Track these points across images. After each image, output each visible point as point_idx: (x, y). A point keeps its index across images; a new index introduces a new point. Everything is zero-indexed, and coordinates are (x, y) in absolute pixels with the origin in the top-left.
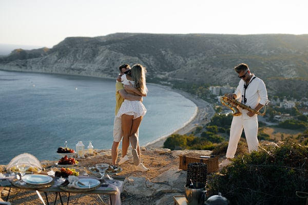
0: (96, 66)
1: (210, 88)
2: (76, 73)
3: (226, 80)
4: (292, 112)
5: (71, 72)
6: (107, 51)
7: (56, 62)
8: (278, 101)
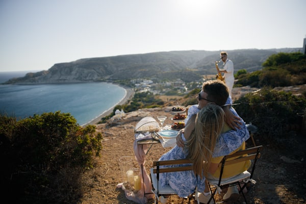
0: (73, 77)
1: (131, 81)
2: (62, 81)
3: (138, 76)
4: (170, 87)
5: (60, 82)
6: (77, 69)
7: (51, 77)
8: (164, 83)
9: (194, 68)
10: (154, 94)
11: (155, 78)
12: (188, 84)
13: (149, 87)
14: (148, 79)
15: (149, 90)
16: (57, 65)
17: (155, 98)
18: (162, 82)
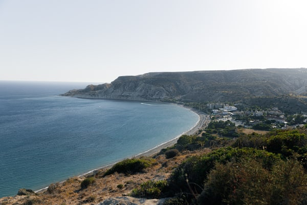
0: (137, 94)
1: (208, 105)
2: (125, 98)
3: (218, 99)
4: (261, 118)
5: (122, 98)
6: (143, 84)
7: (113, 91)
8: (252, 111)
9: (301, 95)
10: (236, 125)
11: (241, 104)
12: (289, 116)
13: (231, 115)
14: (230, 105)
15: (230, 119)
16: (121, 78)
17: (237, 131)
18: (250, 110)
